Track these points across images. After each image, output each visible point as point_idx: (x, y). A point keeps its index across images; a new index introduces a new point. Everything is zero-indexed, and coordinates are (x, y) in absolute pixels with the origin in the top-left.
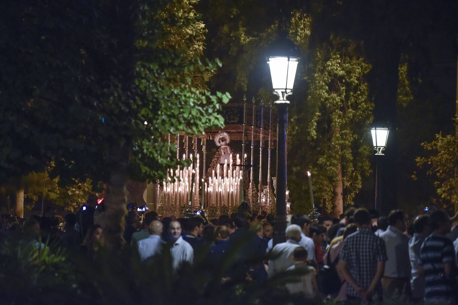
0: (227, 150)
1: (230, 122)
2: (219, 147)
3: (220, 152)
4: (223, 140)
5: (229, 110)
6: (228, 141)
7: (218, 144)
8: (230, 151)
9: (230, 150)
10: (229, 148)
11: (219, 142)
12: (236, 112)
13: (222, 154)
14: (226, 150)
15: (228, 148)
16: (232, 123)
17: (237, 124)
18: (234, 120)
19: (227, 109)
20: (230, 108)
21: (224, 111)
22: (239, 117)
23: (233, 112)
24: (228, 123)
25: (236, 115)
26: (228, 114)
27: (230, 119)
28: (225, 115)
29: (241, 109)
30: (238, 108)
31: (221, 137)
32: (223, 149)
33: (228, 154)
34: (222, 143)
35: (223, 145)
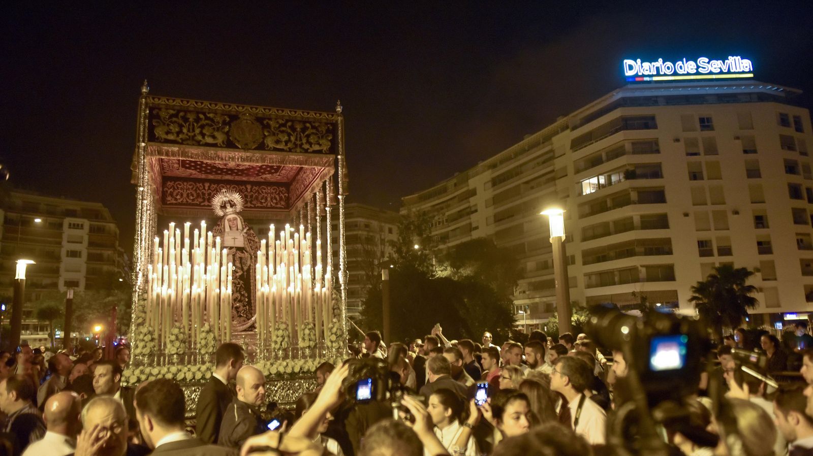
0: (237, 222)
1: (311, 150)
2: (223, 217)
3: (222, 226)
5: (308, 125)
6: (239, 208)
8: (242, 225)
9: (242, 222)
10: (241, 219)
12: (324, 132)
13: (226, 230)
14: (235, 222)
15: (239, 219)
16: (315, 152)
17: (326, 154)
18: (320, 145)
19: (304, 122)
20: (310, 123)
21: (299, 127)
22: (331, 141)
23: (318, 131)
24: (306, 151)
25: (324, 137)
26: (307, 133)
27: (311, 144)
28: (300, 134)
29: (335, 125)
30: (327, 124)
31: (226, 199)
32: (229, 220)
33: (237, 229)
34: (229, 210)
35: (230, 214)
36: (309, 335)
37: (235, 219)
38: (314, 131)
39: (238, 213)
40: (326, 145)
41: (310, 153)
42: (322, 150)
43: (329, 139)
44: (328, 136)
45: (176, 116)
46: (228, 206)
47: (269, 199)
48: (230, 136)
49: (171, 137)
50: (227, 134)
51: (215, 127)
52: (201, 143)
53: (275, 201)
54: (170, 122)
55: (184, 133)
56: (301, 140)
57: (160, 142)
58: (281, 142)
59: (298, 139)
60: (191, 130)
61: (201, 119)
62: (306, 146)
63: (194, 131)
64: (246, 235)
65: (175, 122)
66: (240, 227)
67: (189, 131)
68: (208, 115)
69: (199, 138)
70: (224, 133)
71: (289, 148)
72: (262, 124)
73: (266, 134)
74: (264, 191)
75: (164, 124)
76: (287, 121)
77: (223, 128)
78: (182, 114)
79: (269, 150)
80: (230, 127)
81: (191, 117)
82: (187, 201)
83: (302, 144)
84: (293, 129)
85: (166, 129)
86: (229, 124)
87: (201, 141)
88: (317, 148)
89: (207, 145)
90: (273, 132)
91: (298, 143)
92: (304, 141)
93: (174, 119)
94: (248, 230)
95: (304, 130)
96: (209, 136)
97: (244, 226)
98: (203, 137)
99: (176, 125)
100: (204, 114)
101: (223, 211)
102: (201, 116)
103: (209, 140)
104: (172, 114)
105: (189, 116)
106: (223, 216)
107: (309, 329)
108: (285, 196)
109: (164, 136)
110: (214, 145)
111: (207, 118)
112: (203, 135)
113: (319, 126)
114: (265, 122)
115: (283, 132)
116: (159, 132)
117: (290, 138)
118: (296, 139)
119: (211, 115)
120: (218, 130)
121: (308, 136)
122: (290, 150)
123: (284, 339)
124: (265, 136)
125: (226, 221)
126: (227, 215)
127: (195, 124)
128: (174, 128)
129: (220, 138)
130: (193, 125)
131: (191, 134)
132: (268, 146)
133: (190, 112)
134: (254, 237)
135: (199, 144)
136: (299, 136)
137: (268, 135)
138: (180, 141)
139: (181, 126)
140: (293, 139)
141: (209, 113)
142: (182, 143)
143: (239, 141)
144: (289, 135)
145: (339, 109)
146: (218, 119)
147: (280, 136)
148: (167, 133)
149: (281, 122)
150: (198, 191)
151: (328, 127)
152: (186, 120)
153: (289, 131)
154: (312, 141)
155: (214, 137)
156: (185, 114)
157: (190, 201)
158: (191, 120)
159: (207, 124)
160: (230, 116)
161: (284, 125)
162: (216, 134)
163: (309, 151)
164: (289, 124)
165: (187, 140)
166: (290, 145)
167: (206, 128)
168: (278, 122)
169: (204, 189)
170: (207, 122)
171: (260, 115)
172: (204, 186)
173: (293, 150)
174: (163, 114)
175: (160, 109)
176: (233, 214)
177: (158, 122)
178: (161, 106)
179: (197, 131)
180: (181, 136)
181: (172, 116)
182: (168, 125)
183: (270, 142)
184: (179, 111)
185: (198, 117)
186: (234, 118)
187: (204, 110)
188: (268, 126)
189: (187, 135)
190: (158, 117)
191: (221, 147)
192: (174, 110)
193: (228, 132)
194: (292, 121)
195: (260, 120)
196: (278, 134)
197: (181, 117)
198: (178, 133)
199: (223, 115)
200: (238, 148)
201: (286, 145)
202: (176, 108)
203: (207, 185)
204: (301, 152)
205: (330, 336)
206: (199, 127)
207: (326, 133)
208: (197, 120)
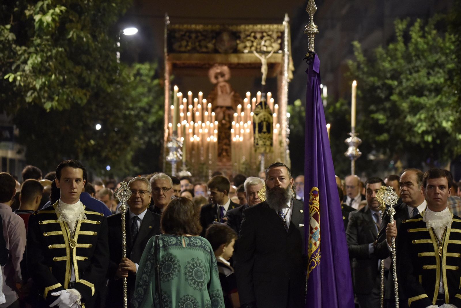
0: (226, 88)
4: (222, 75)
7: (214, 81)
9: (229, 88)
10: (229, 86)
11: (216, 77)
15: (227, 85)
19: (262, 32)
20: (266, 32)
21: (259, 36)
22: (280, 44)
23: (271, 37)
25: (275, 42)
29: (283, 33)
30: (277, 32)
31: (218, 71)
32: (221, 87)
33: (227, 93)
35: (221, 82)
37: (225, 86)
38: (269, 37)
39: (226, 81)
40: (276, 46)
43: (279, 42)
45: (185, 35)
46: (219, 77)
48: (216, 45)
49: (183, 49)
51: (207, 40)
54: (181, 39)
55: (189, 46)
57: (176, 52)
58: (247, 47)
59: (259, 44)
61: (199, 36)
63: (195, 44)
66: (228, 91)
67: (192, 44)
68: (203, 33)
69: (198, 48)
70: (212, 44)
73: (238, 42)
75: (178, 41)
77: (212, 41)
78: (188, 34)
79: (240, 53)
80: (216, 39)
83: (261, 47)
84: (255, 37)
85: (179, 44)
87: (199, 50)
89: (203, 52)
93: (183, 38)
94: (235, 93)
95: (262, 38)
96: (204, 47)
97: (231, 91)
99: (185, 41)
101: (216, 80)
103: (204, 49)
104: (182, 34)
105: (192, 35)
109: (178, 49)
110: (207, 52)
111: (202, 35)
112: (201, 47)
113: (272, 34)
114: (237, 35)
115: (248, 40)
116: (176, 46)
118: (257, 45)
119: (205, 33)
120: (209, 42)
124: (237, 44)
125: (219, 87)
126: (219, 83)
128: (185, 44)
129: (211, 47)
130: (195, 40)
131: (194, 46)
132: (239, 50)
133: (193, 32)
135: (198, 52)
136: (259, 42)
138: (188, 51)
139: (187, 42)
140: (255, 44)
142: (188, 53)
143: (221, 49)
144: (253, 42)
146: (209, 35)
147: (247, 43)
148: (180, 47)
149: (247, 33)
151: (278, 34)
152: (190, 37)
153: (252, 39)
154: (267, 44)
155: (207, 47)
156: (190, 34)
158: (193, 37)
159: (203, 39)
160: (216, 33)
161: (249, 36)
164: (253, 34)
165: (191, 50)
167: (202, 42)
168: (245, 34)
171: (234, 30)
174: (177, 35)
175: (175, 32)
176: (223, 82)
177: (175, 40)
178: (176, 30)
179: (197, 44)
180: (188, 48)
181: (182, 36)
182: (180, 42)
183: (240, 47)
184: (186, 32)
185: (197, 35)
186: (218, 34)
187: (200, 31)
188: (239, 37)
189: (191, 47)
190: (174, 37)
191: (211, 53)
192: (183, 32)
193: (215, 43)
194: (255, 32)
197: (188, 36)
198: (186, 46)
200: (221, 53)
202: (184, 30)
206: (198, 41)
207: (276, 39)
208: (197, 37)
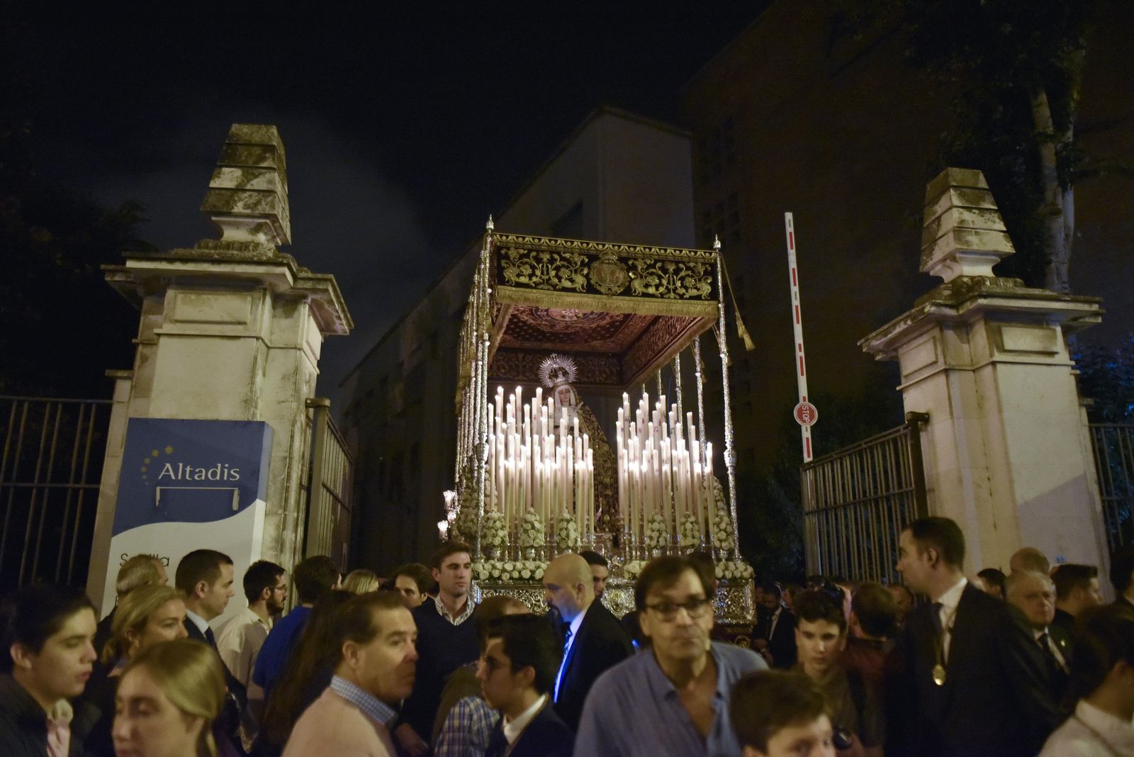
0: (569, 396)
5: (681, 265)
6: (572, 378)
8: (576, 399)
9: (575, 396)
10: (574, 392)
11: (551, 377)
12: (702, 273)
15: (571, 391)
16: (692, 298)
17: (706, 300)
18: (698, 289)
19: (677, 263)
20: (683, 263)
21: (671, 268)
22: (710, 284)
23: (693, 272)
24: (682, 297)
25: (703, 279)
26: (680, 275)
27: (686, 288)
28: (673, 277)
29: (714, 266)
30: (703, 264)
31: (556, 366)
32: (561, 393)
33: (570, 405)
34: (560, 379)
35: (562, 385)
36: (692, 530)
37: (568, 391)
38: (690, 273)
40: (706, 289)
41: (686, 299)
42: (701, 295)
43: (709, 281)
44: (707, 279)
45: (527, 256)
46: (560, 374)
47: (597, 373)
48: (591, 279)
49: (523, 280)
50: (587, 276)
51: (572, 268)
52: (557, 287)
53: (604, 376)
54: (520, 263)
55: (537, 276)
56: (674, 284)
57: (511, 286)
58: (651, 286)
59: (671, 283)
60: (545, 272)
61: (556, 260)
62: (682, 291)
63: (548, 274)
64: (581, 412)
65: (526, 263)
66: (573, 401)
67: (542, 273)
68: (564, 255)
69: (556, 281)
70: (583, 275)
71: (661, 294)
72: (627, 264)
73: (633, 277)
74: (590, 363)
75: (514, 265)
76: (656, 261)
77: (582, 270)
78: (534, 254)
79: (637, 296)
80: (589, 269)
81: (546, 257)
82: (497, 375)
83: (676, 288)
84: (665, 271)
85: (516, 271)
86: (588, 265)
87: (557, 285)
88: (694, 292)
89: (565, 289)
90: (640, 274)
91: (671, 287)
92: (679, 284)
93: (525, 260)
94: (583, 406)
95: (677, 271)
96: (566, 279)
97: (578, 401)
98: (560, 281)
99: (528, 266)
100: (559, 254)
101: (553, 381)
102: (556, 256)
103: (568, 284)
104: (523, 254)
105: (542, 255)
106: (553, 388)
107: (692, 523)
108: (616, 370)
109: (514, 279)
110: (573, 290)
111: (563, 259)
112: (560, 279)
113: (694, 267)
114: (630, 263)
115: (652, 274)
116: (510, 274)
117: (660, 281)
118: (668, 283)
119: (567, 255)
120: (576, 272)
121: (682, 279)
122: (662, 296)
123: (660, 534)
124: (631, 279)
125: (556, 393)
126: (558, 386)
127: (550, 266)
128: (528, 271)
129: (580, 280)
130: (547, 267)
131: (545, 277)
132: (635, 291)
133: (543, 251)
134: (590, 415)
135: (555, 287)
136: (671, 279)
137: (635, 278)
138: (534, 285)
139: (533, 268)
140: (664, 282)
141: (564, 253)
142: (535, 288)
143: (600, 286)
144: (660, 278)
145: (718, 245)
146: (578, 259)
147: (649, 279)
148: (518, 276)
149: (648, 262)
150: (511, 363)
151: (706, 268)
152: (539, 260)
153: (660, 272)
154: (688, 285)
155: (572, 281)
156: (537, 255)
157: (501, 375)
158: (545, 260)
159: (563, 266)
160: (588, 256)
161: (653, 266)
162: (574, 276)
163: (685, 297)
164: (659, 265)
165: (540, 284)
166: (662, 289)
167: (562, 270)
168: (645, 263)
169: (518, 360)
170: (562, 263)
171: (624, 255)
172: (517, 357)
173: (665, 296)
174: (513, 254)
175: (508, 249)
176: (566, 384)
177: (507, 263)
178: (510, 245)
179: (553, 273)
180: (534, 279)
181: (522, 256)
182: (519, 267)
183: (637, 285)
184: (530, 251)
185: (552, 257)
186: (594, 258)
187: (559, 249)
188: (634, 268)
189: (541, 278)
190: (507, 257)
191: (581, 292)
192: (524, 250)
193: (588, 274)
194: (663, 261)
195: (623, 260)
196: (646, 277)
197: (533, 257)
198: (530, 276)
199: (580, 254)
200: (600, 293)
201: (657, 289)
202: (526, 247)
203: (521, 356)
204: (675, 298)
205: (717, 534)
206: (554, 269)
207: (704, 275)
208: (552, 261)
